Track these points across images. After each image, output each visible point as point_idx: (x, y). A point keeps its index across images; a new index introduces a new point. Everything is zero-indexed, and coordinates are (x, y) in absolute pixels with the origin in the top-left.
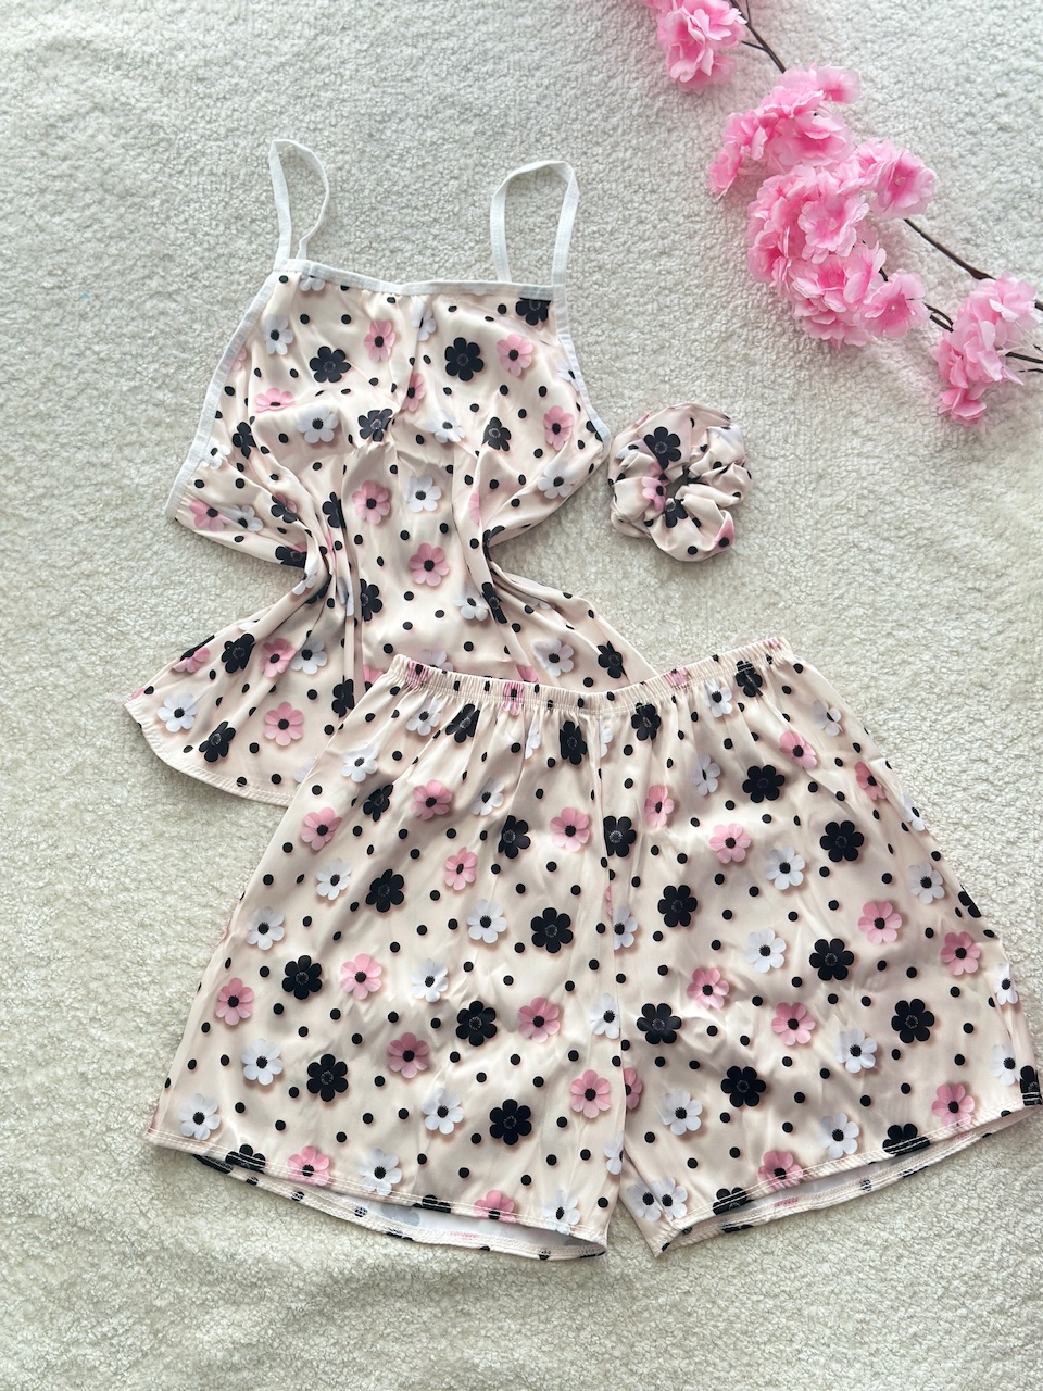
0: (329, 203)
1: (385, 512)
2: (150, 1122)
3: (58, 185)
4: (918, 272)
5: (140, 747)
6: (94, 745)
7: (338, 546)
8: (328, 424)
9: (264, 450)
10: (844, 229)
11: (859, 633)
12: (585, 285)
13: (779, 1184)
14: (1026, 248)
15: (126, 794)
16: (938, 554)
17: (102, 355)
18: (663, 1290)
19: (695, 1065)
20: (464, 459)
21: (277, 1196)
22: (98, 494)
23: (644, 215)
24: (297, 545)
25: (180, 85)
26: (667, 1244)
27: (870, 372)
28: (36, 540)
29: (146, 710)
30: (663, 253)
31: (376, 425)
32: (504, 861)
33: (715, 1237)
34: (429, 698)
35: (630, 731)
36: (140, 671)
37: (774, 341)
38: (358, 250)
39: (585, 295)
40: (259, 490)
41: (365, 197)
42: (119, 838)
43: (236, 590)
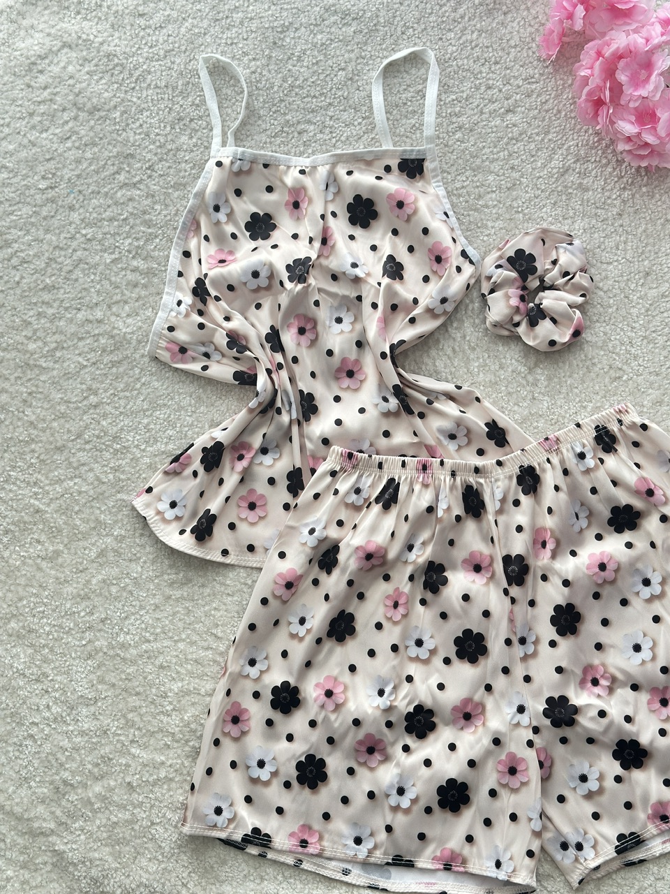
0: (248, 100)
1: (312, 336)
2: (182, 816)
3: (42, 108)
5: (147, 533)
6: (112, 535)
7: (280, 366)
8: (264, 274)
9: (217, 299)
10: (653, 78)
12: (450, 143)
13: (664, 826)
15: (140, 569)
17: (89, 236)
19: (591, 741)
20: (369, 291)
21: (283, 864)
22: (96, 344)
23: (491, 82)
24: (249, 369)
25: (126, 21)
26: (582, 880)
28: (54, 383)
29: (148, 505)
30: (508, 111)
31: (299, 270)
32: (429, 596)
33: (618, 870)
34: (360, 476)
35: (516, 488)
36: (141, 475)
37: (602, 171)
38: (273, 134)
39: (451, 151)
40: (216, 329)
41: (275, 92)
42: (138, 603)
43: (207, 407)
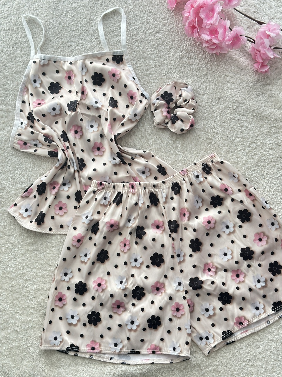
0: (45, 33)
1: (81, 134)
2: (40, 342)
4: (240, 25)
5: (16, 223)
7: (68, 148)
8: (58, 108)
9: (38, 121)
10: (215, 15)
11: (239, 147)
12: (134, 47)
13: (241, 327)
14: (274, 12)
15: (14, 239)
16: (261, 117)
18: (210, 366)
19: (209, 294)
20: (104, 113)
21: (85, 358)
23: (148, 21)
24: (54, 150)
26: (209, 352)
27: (230, 61)
29: (15, 212)
30: (157, 33)
31: (73, 106)
32: (138, 240)
33: (224, 347)
34: (106, 192)
35: (171, 192)
36: (11, 199)
37: (197, 56)
38: (57, 48)
39: (134, 51)
40: (39, 134)
41: (56, 30)
42: (14, 254)
43: (38, 167)
